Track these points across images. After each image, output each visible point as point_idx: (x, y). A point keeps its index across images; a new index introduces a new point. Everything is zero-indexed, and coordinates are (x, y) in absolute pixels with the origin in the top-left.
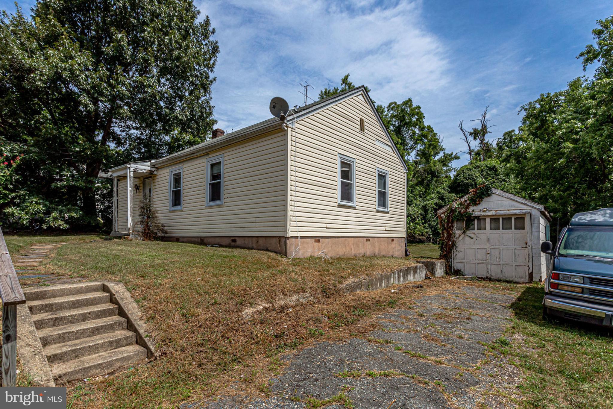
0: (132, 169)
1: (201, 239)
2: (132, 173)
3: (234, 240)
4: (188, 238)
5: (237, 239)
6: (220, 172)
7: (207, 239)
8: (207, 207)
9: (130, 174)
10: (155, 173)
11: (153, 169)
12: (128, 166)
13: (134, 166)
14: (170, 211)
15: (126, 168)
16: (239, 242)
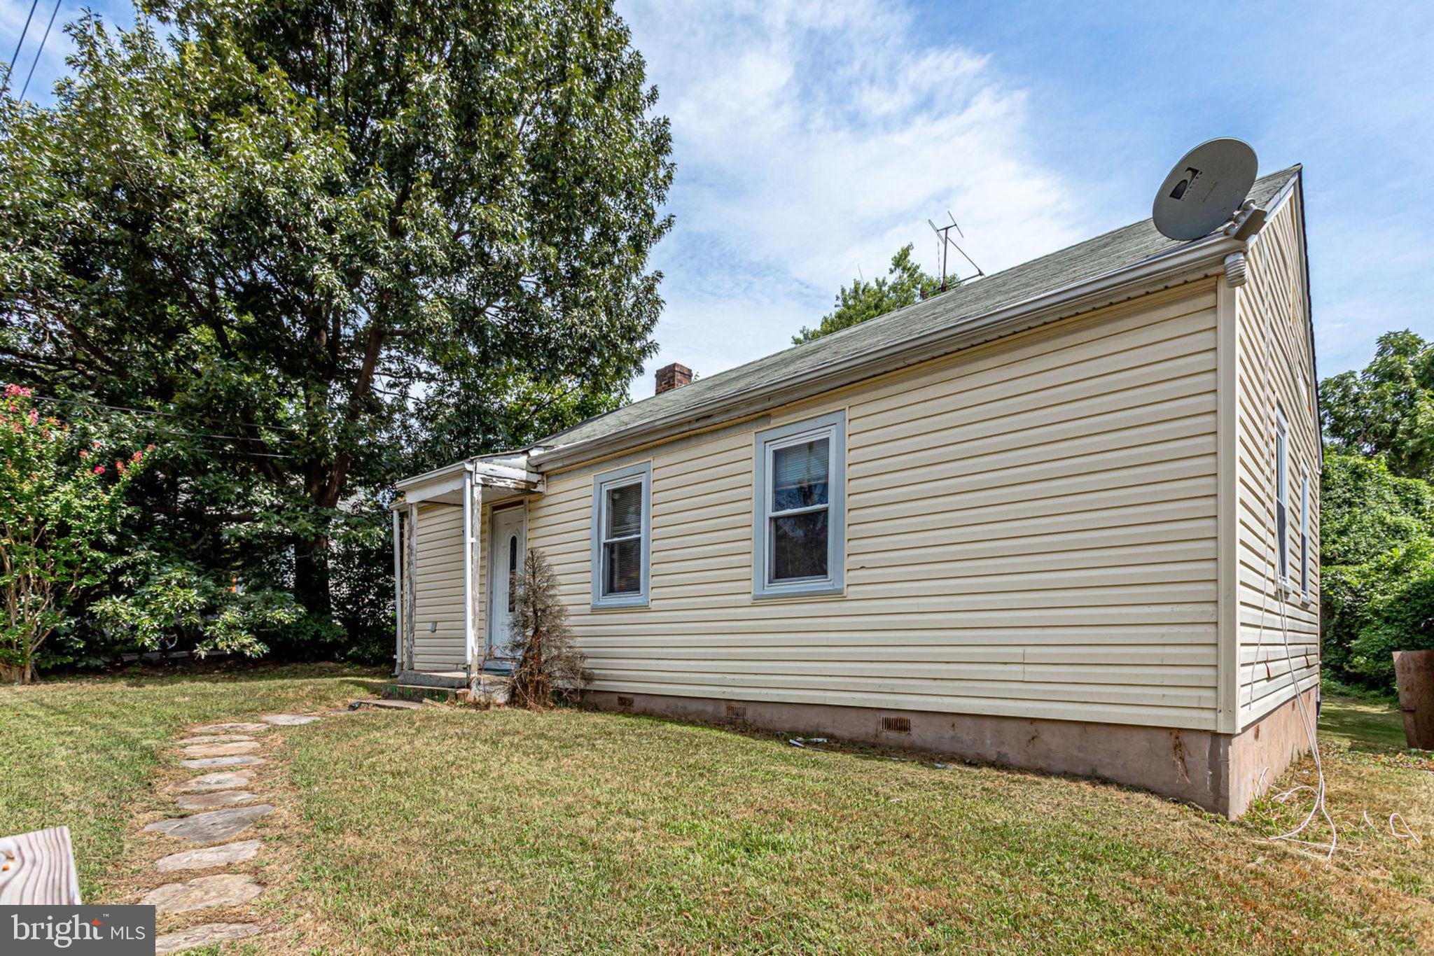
0: (478, 478)
1: (729, 708)
2: (478, 489)
3: (898, 722)
4: (671, 701)
5: (914, 721)
6: (827, 476)
7: (760, 709)
8: (759, 600)
9: (473, 496)
10: (540, 488)
11: (535, 478)
12: (469, 467)
13: (484, 467)
14: (596, 610)
15: (462, 474)
16: (920, 733)
